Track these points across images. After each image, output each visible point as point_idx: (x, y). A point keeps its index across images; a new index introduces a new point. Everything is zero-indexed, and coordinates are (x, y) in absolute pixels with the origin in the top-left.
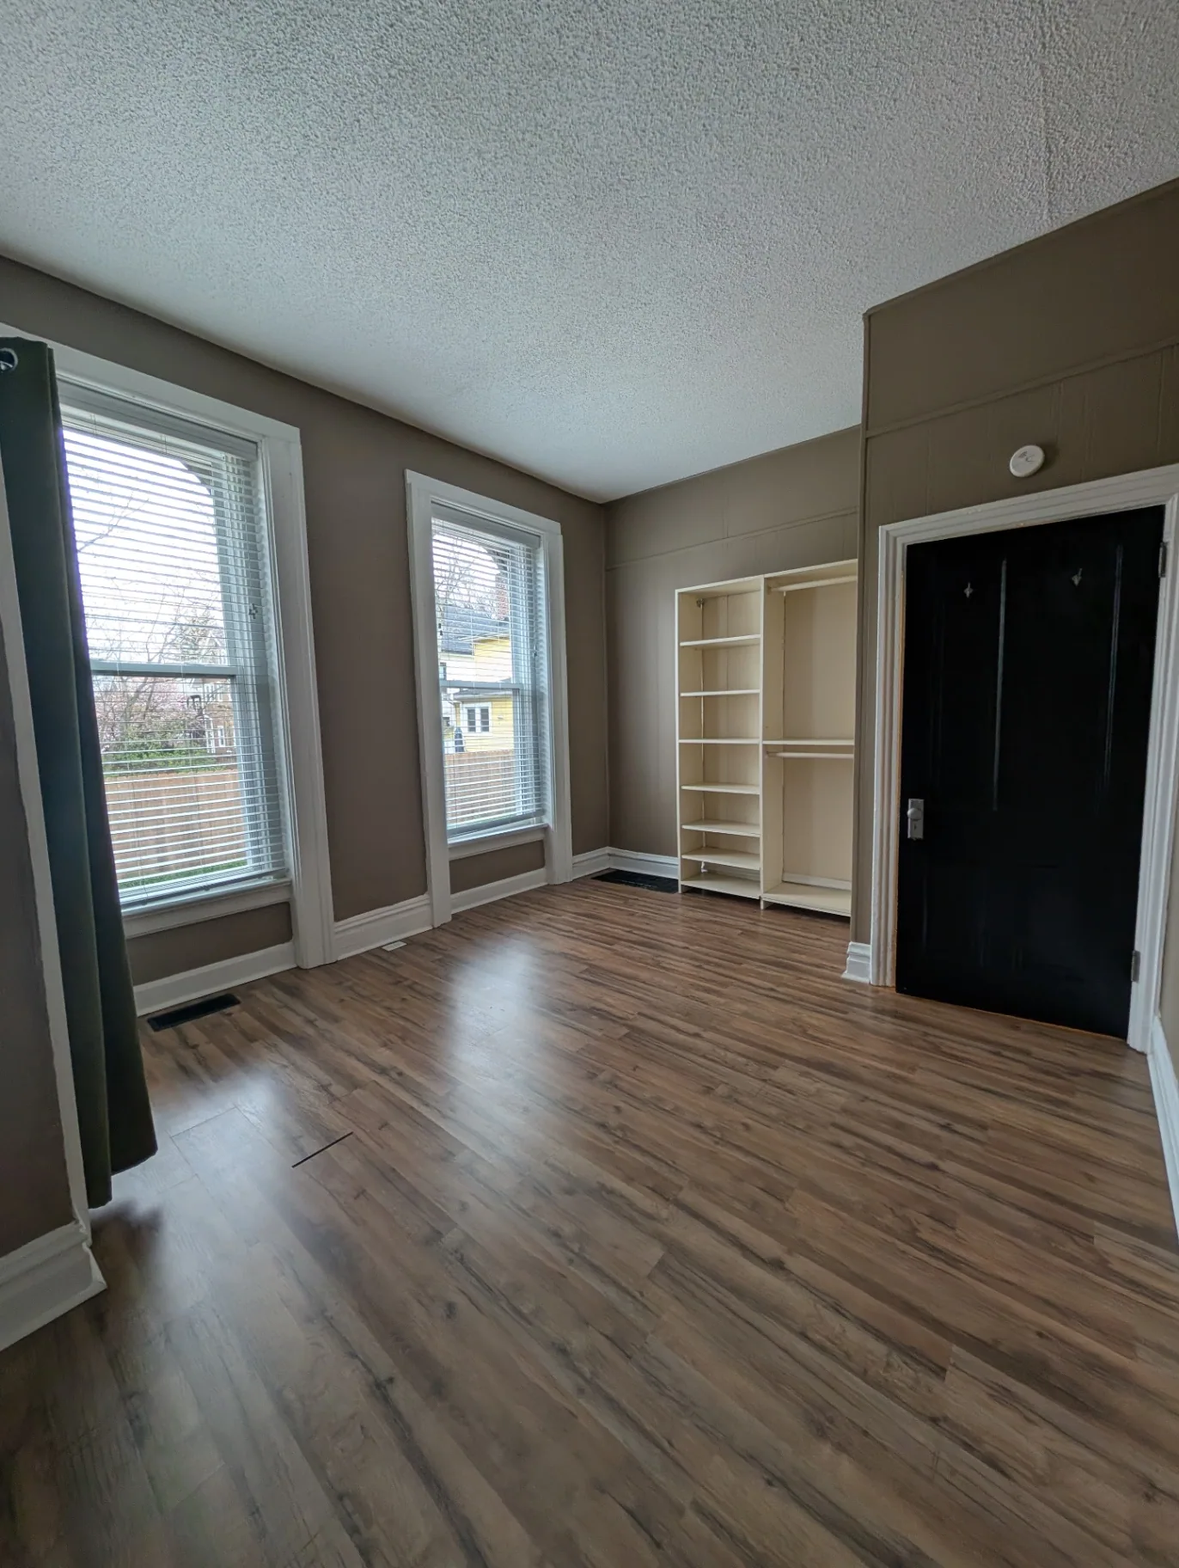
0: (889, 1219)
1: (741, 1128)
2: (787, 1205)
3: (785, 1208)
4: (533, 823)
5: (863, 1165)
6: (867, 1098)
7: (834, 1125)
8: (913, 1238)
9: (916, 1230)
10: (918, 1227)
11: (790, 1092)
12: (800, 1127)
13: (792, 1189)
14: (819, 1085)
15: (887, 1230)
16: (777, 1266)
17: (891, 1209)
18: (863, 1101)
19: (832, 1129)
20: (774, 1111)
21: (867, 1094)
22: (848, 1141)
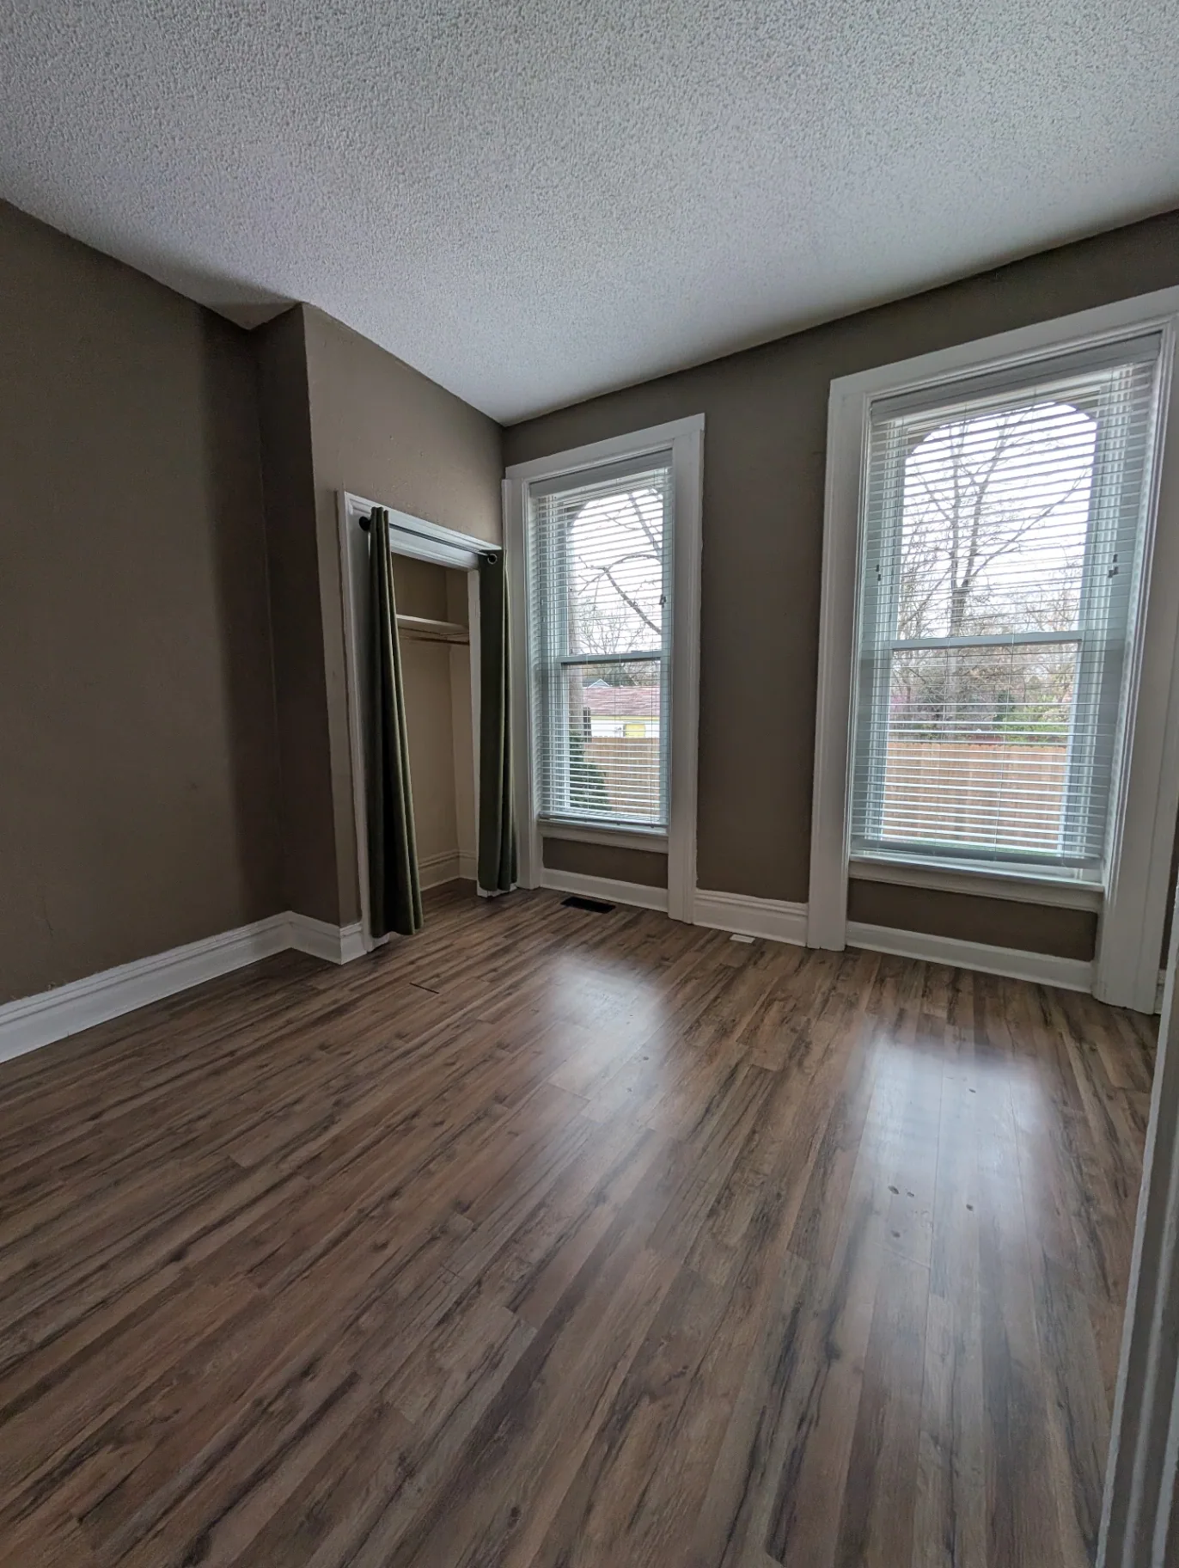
0: (157, 1407)
1: (381, 1239)
2: (241, 1276)
3: (238, 1274)
4: (1078, 877)
5: (259, 1402)
6: (410, 1473)
7: (351, 1382)
8: (113, 1436)
9: (120, 1443)
10: (119, 1451)
11: (445, 1319)
12: (362, 1319)
13: (260, 1286)
14: (459, 1376)
15: (144, 1397)
16: (178, 1256)
17: (167, 1419)
18: (402, 1459)
19: (345, 1371)
20: (404, 1286)
21: (421, 1479)
22: (313, 1392)
